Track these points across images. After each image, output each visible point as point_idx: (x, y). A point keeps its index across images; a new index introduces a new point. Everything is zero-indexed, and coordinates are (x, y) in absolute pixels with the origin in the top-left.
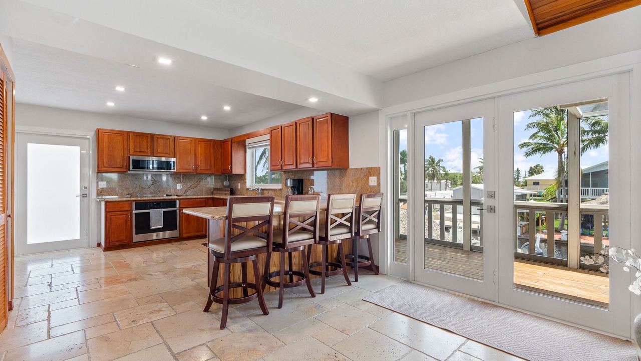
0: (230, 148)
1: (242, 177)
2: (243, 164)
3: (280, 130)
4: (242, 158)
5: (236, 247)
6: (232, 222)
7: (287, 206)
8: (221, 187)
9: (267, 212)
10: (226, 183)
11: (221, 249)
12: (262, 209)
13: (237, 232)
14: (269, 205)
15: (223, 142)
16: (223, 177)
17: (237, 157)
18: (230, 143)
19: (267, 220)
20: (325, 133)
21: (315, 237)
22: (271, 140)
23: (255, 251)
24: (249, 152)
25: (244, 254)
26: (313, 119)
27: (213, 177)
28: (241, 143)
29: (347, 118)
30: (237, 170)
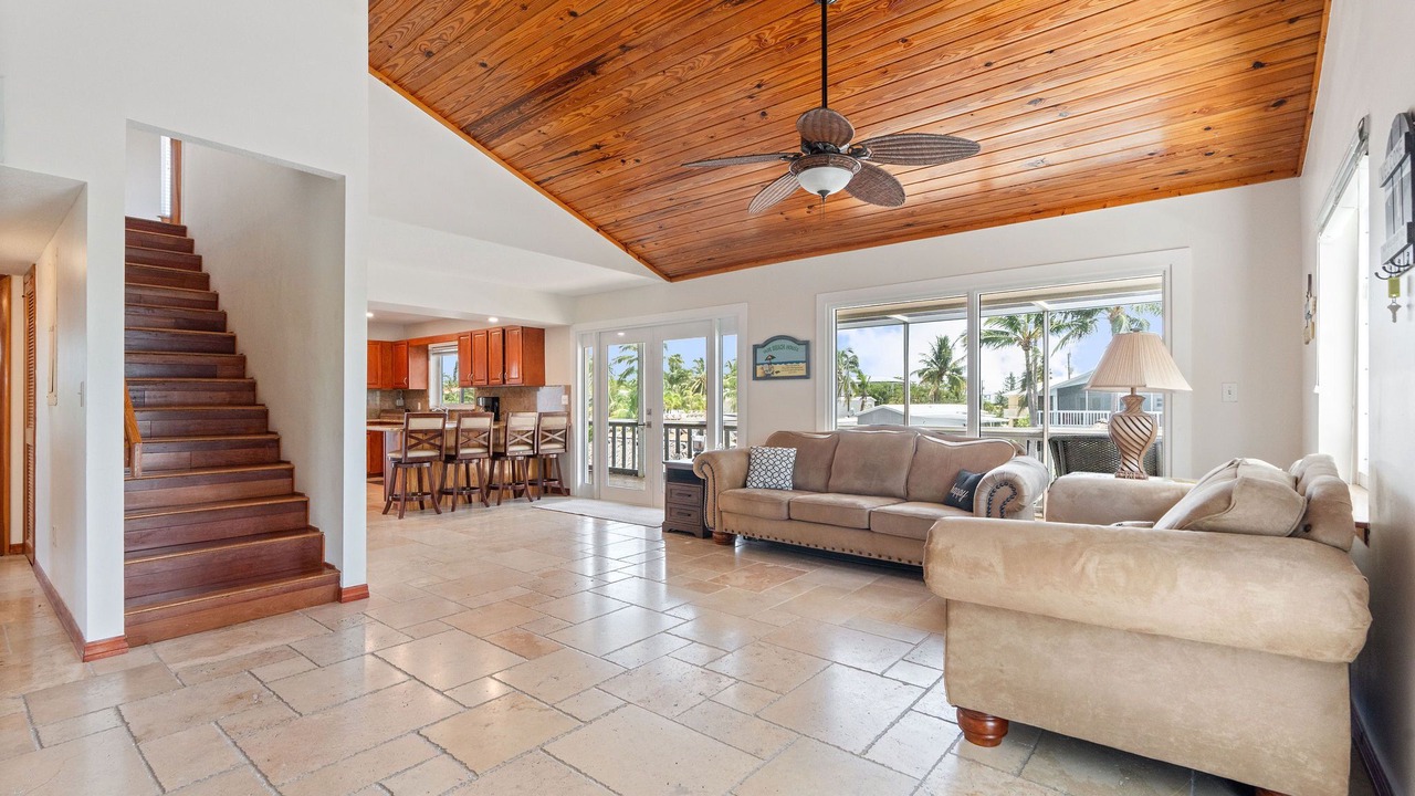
0: (405, 354)
1: (422, 394)
2: (425, 375)
3: (469, 337)
4: (423, 368)
5: (412, 454)
6: (409, 434)
7: (459, 422)
8: (392, 407)
9: (440, 426)
10: (400, 402)
11: (399, 456)
12: (437, 424)
13: (413, 442)
14: (441, 420)
15: (394, 345)
16: (395, 392)
17: (415, 366)
18: (405, 346)
19: (440, 433)
20: (516, 346)
21: (489, 452)
22: (459, 345)
23: (429, 459)
24: (433, 359)
25: (420, 461)
26: (504, 331)
27: (378, 393)
28: (422, 348)
29: (543, 330)
30: (415, 383)
